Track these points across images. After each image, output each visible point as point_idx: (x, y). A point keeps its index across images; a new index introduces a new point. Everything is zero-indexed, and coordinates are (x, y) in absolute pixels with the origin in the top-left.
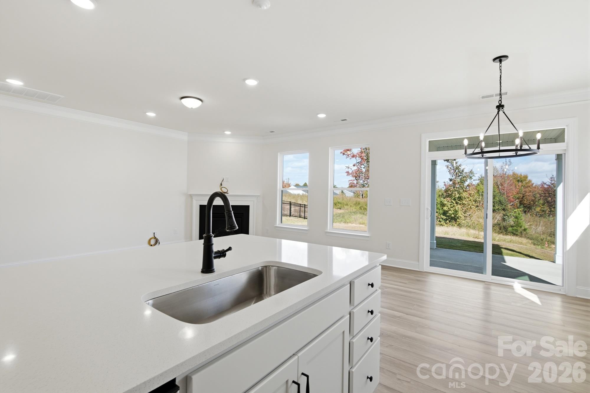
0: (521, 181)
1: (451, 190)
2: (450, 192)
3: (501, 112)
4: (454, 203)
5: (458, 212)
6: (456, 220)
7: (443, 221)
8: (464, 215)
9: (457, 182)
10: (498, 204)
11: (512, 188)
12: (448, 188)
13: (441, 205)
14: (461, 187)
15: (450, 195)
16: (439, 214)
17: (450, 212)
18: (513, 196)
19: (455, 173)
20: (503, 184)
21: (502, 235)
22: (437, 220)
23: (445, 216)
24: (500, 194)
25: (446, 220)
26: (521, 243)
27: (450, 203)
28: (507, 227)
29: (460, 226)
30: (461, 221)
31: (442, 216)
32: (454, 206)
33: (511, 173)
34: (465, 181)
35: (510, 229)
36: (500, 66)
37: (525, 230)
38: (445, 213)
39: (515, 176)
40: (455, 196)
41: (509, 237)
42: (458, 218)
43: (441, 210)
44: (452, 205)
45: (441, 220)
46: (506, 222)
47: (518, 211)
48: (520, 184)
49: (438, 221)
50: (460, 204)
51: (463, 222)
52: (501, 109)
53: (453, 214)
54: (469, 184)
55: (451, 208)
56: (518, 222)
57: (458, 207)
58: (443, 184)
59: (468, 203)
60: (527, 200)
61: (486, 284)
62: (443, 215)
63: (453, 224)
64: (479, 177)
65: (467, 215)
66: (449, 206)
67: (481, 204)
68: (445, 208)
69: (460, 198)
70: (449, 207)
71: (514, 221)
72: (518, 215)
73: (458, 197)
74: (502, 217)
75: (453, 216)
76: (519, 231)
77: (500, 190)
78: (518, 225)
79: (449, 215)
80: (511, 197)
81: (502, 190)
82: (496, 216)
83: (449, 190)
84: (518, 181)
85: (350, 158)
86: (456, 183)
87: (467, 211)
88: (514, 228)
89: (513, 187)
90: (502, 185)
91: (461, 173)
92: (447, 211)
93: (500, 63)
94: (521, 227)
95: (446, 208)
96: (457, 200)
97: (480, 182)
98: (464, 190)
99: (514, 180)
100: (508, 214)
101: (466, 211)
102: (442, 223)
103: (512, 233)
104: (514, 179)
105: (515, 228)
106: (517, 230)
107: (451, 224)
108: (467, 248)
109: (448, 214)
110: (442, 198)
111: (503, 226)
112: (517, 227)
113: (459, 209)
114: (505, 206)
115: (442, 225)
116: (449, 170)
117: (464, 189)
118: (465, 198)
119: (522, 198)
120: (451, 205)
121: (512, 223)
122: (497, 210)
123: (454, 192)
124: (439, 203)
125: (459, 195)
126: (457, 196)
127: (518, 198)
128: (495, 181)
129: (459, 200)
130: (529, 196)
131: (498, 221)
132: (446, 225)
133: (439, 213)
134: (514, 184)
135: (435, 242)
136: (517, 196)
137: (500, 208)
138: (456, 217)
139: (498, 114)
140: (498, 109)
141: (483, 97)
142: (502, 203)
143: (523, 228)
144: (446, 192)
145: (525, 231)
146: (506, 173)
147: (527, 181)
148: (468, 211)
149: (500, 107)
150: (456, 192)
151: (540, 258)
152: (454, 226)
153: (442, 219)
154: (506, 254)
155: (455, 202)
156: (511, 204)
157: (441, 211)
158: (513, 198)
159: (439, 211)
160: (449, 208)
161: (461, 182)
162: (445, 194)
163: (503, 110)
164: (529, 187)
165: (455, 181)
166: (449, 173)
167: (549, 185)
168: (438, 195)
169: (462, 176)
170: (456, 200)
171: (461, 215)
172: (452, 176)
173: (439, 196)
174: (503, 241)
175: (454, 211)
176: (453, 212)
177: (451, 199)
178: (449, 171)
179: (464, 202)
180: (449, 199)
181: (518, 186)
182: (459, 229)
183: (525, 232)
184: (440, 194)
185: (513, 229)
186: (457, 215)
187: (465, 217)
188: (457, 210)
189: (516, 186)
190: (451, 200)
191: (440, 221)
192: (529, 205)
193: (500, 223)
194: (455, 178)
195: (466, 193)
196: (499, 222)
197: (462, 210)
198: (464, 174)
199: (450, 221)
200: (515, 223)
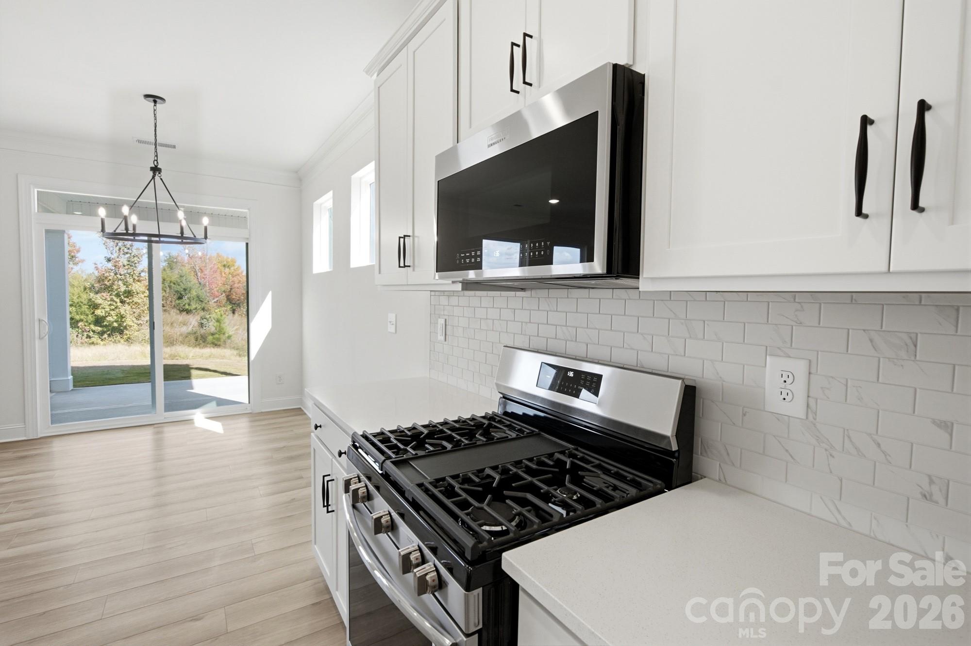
0: (228, 267)
1: (110, 279)
2: (108, 281)
3: (157, 178)
4: (116, 303)
5: (124, 317)
6: (123, 331)
7: (96, 336)
8: (137, 322)
9: (121, 264)
10: (196, 301)
11: (216, 276)
12: (104, 274)
13: (90, 306)
14: (129, 274)
15: (109, 287)
16: (86, 324)
17: (109, 318)
18: (218, 288)
19: (118, 248)
20: (204, 271)
21: (198, 348)
22: (83, 335)
23: (99, 327)
24: (199, 285)
25: (101, 334)
26: (223, 357)
27: (109, 303)
28: (206, 335)
29: (129, 341)
30: (131, 334)
31: (92, 327)
32: (116, 308)
33: (214, 255)
34: (136, 263)
35: (210, 337)
36: (155, 110)
37: (229, 337)
38: (98, 321)
39: (220, 258)
40: (117, 289)
41: (208, 351)
42: (125, 328)
43: (90, 316)
44: (113, 305)
45: (91, 334)
46: (204, 328)
47: (220, 311)
48: (227, 270)
49: (84, 337)
50: (128, 304)
51: (136, 333)
52: (157, 173)
53: (116, 321)
54: (143, 270)
55: (111, 312)
56: (220, 327)
57: (125, 309)
58: (94, 266)
59: (144, 302)
60: (236, 294)
61: (155, 428)
62: (95, 325)
63: (117, 339)
64: (166, 257)
65: (142, 323)
66: (107, 307)
67: (168, 302)
68: (99, 312)
69: (129, 294)
70: (106, 310)
71: (214, 326)
72: (220, 317)
73: (125, 290)
74: (199, 322)
75: (115, 325)
76: (222, 340)
77: (199, 279)
78: (221, 331)
79: (107, 324)
80: (215, 289)
81: (203, 280)
82: (191, 319)
83: (106, 278)
84: (224, 266)
86: (119, 265)
87: (142, 314)
88: (215, 336)
89: (218, 275)
90: (202, 271)
91: (128, 249)
92: (104, 318)
93: (154, 105)
94: (224, 334)
95: (102, 312)
96: (122, 296)
97: (167, 265)
98: (134, 279)
99: (219, 265)
100: (208, 317)
101: (140, 316)
102: (93, 340)
103: (213, 343)
104: (219, 262)
105: (217, 336)
106: (219, 340)
107: (113, 340)
108: (136, 377)
109: (105, 323)
110: (90, 294)
111: (201, 335)
112: (219, 335)
113: (127, 312)
114: (206, 303)
115: (93, 343)
116: (104, 242)
117: (136, 278)
118: (138, 293)
119: (230, 291)
120: (110, 305)
121: (213, 329)
122: (194, 311)
123: (116, 282)
124: (86, 302)
125: (127, 287)
126: (123, 288)
127: (224, 291)
128: (191, 264)
129: (127, 297)
130: (238, 288)
131: (193, 327)
132: (102, 343)
133: (87, 322)
134: (219, 270)
135: (70, 377)
136: (223, 289)
137: (199, 307)
138: (122, 326)
139: (153, 180)
140: (153, 173)
141: (140, 141)
142: (202, 300)
143: (227, 335)
144: (99, 282)
145: (229, 339)
146: (207, 253)
147: (236, 267)
148: (144, 315)
149: (156, 170)
150: (120, 283)
151: (239, 374)
152: (119, 342)
153: (94, 331)
154: (196, 377)
155: (118, 301)
156: (215, 300)
157: (91, 318)
158: (218, 291)
159: (85, 317)
160: (106, 312)
161: (128, 264)
162: (97, 285)
163: (159, 175)
164: (238, 275)
165: (116, 262)
166: (104, 247)
168: (82, 288)
169: (130, 254)
170: (120, 297)
171: (130, 323)
172: (112, 253)
173: (85, 289)
174: (200, 357)
175: (117, 316)
176: (116, 318)
177: (110, 295)
178: (104, 244)
179: (135, 299)
180: (107, 295)
181: (225, 273)
182: (127, 347)
183: (229, 341)
184: (88, 285)
185: (214, 338)
186: (123, 322)
187: (138, 325)
188: (123, 314)
189: (221, 274)
190: (111, 297)
191: (89, 337)
192: (238, 300)
193: (195, 331)
194: (118, 257)
195: (139, 283)
196: (194, 329)
197: (132, 313)
198: (134, 251)
199: (109, 335)
200: (216, 329)
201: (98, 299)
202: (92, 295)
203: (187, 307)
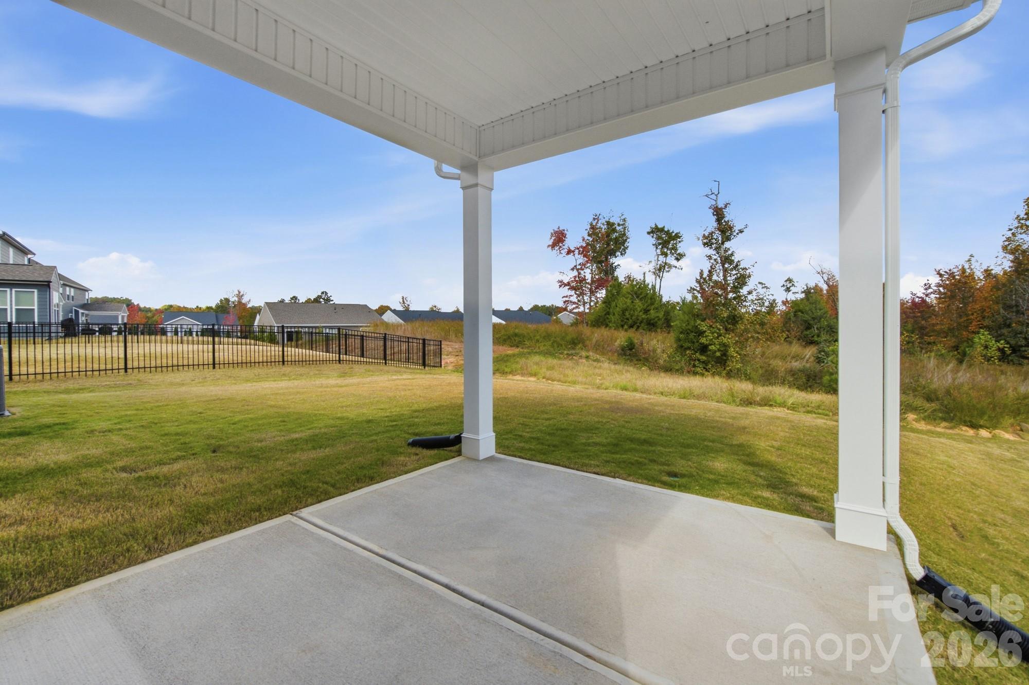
4: (720, 330)
5: (727, 347)
6: (725, 362)
7: (701, 366)
8: (740, 353)
13: (696, 333)
16: (693, 352)
17: (712, 347)
21: (805, 392)
23: (704, 355)
25: (706, 363)
27: (713, 328)
28: (822, 375)
29: (731, 375)
30: (733, 366)
31: (698, 355)
32: (719, 336)
35: (827, 378)
38: (703, 350)
40: (722, 315)
42: (728, 358)
44: (717, 333)
45: (697, 363)
46: (821, 365)
49: (691, 366)
51: (739, 366)
53: (719, 350)
55: (714, 340)
57: (728, 339)
62: (701, 354)
63: (719, 371)
65: (746, 355)
66: (711, 335)
68: (704, 340)
69: (732, 319)
70: (710, 338)
73: (728, 316)
74: (815, 356)
75: (719, 354)
79: (711, 353)
82: (809, 352)
83: (711, 303)
85: (563, 255)
87: (745, 345)
88: (833, 377)
91: (735, 270)
92: (708, 346)
95: (706, 340)
97: (808, 297)
100: (826, 349)
101: (743, 346)
102: (699, 369)
103: (830, 387)
107: (716, 372)
109: (709, 352)
110: (697, 320)
111: (816, 371)
113: (730, 341)
115: (699, 373)
118: (741, 319)
120: (714, 332)
121: (832, 367)
124: (692, 329)
125: (730, 312)
126: (726, 314)
129: (731, 325)
131: (806, 362)
132: (706, 374)
133: (693, 350)
138: (724, 356)
144: (706, 309)
152: (722, 374)
153: (699, 361)
155: (722, 328)
157: (697, 346)
159: (692, 344)
160: (710, 340)
162: (704, 312)
167: (921, 297)
170: (725, 325)
171: (733, 354)
175: (720, 344)
176: (718, 347)
177: (715, 322)
179: (740, 326)
180: (712, 322)
184: (696, 311)
185: (831, 380)
186: (726, 352)
187: (742, 357)
188: (727, 343)
190: (716, 325)
191: (695, 366)
193: (809, 367)
196: (807, 364)
199: (713, 366)
201: (704, 326)
202: (699, 322)
203: (816, 338)
